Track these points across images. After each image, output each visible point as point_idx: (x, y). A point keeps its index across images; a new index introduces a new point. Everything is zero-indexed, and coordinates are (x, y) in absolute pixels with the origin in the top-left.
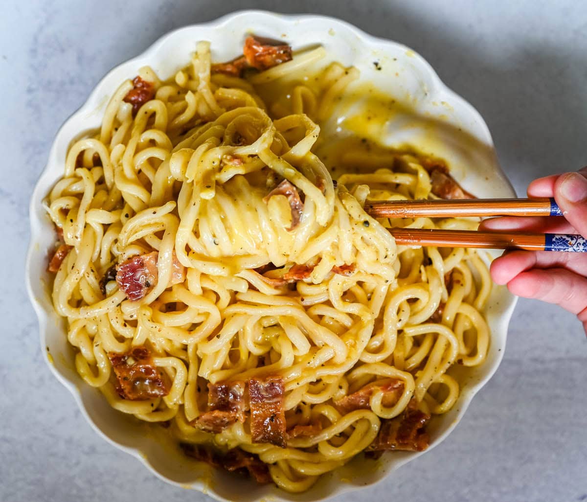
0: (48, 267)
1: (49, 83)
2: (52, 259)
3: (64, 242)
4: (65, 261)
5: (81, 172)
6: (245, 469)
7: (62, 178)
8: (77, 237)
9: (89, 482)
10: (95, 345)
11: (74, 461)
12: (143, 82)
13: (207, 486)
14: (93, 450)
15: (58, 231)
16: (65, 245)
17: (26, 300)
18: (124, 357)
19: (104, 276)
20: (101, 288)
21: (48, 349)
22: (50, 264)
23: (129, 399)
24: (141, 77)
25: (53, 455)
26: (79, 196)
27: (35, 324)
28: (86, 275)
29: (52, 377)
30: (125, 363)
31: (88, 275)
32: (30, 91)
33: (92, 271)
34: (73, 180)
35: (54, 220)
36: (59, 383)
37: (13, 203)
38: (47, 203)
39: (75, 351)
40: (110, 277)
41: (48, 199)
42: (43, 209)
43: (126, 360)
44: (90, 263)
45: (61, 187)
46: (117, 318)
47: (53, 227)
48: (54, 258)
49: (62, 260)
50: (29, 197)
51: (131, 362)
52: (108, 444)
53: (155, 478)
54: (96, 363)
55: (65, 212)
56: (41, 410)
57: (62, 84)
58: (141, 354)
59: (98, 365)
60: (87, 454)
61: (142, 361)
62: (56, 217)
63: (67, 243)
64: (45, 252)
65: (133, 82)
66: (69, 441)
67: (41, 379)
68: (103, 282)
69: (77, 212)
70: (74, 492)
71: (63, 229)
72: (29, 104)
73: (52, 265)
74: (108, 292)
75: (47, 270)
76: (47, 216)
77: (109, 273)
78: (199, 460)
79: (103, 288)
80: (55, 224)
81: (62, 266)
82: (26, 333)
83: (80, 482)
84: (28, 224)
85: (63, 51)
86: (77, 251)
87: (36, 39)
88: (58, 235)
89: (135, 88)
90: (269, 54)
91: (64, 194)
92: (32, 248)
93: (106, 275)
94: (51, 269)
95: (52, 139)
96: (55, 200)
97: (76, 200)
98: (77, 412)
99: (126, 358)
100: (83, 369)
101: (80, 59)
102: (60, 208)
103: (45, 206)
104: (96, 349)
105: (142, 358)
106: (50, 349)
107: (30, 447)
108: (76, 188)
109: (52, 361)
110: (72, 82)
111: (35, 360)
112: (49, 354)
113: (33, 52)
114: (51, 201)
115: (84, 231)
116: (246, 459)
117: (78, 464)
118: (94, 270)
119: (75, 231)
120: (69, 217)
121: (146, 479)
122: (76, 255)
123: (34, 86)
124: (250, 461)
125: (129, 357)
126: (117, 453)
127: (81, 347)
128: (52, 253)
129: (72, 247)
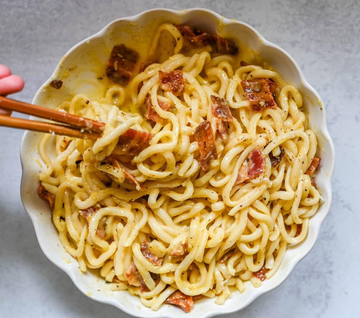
0: (319, 161)
1: (318, 277)
2: (317, 166)
3: (310, 177)
4: (309, 165)
5: (299, 221)
6: (197, 34)
7: (310, 218)
8: (302, 180)
9: (295, 24)
10: (287, 112)
11: (305, 38)
12: (259, 278)
13: (221, 21)
14: (293, 44)
15: (314, 184)
16: (309, 175)
17: (334, 140)
18: (266, 106)
19: (282, 158)
20: (283, 150)
21: (321, 109)
22: (318, 163)
23: (265, 79)
24: (260, 281)
25: (319, 41)
26: (301, 206)
27: (329, 124)
28: (294, 157)
29: (318, 91)
30: (266, 103)
31: (293, 157)
32: (331, 272)
33: (291, 160)
34: (305, 216)
35: (317, 190)
36: (314, 87)
37: (342, 201)
38: (321, 201)
39: (303, 108)
40: (279, 158)
41: (320, 204)
42: (324, 197)
43: (265, 104)
44: (293, 165)
45: (312, 212)
46: (270, 133)
47: (317, 186)
48: (316, 166)
49: (311, 166)
50: (332, 205)
51: (262, 103)
52: (283, 48)
53: (253, 26)
54: (288, 101)
55: (310, 196)
56: (326, 70)
57: (310, 276)
58: (256, 108)
59: (288, 99)
60: (296, 42)
61: (256, 104)
62: (315, 192)
63: (308, 176)
64: (322, 170)
65: (265, 278)
66: (308, 50)
67: (325, 89)
68: (282, 154)
69: (302, 196)
70: (305, 18)
71: (311, 185)
72: (331, 264)
73: (317, 162)
74: (279, 148)
75: (320, 160)
76: (321, 193)
77: (279, 160)
78: (225, 39)
79: (282, 150)
80: (316, 189)
81: (311, 161)
82: (335, 118)
83: (302, 24)
84: (333, 188)
85: (309, 297)
86: (301, 171)
87: (327, 305)
88: (314, 181)
89: (264, 274)
90: (177, 300)
91: (310, 207)
92: (331, 173)
93: (281, 159)
94: (318, 160)
95: (317, 241)
96: (316, 204)
97: (303, 204)
98: (303, 68)
99: (265, 105)
100: (298, 96)
101: (299, 292)
102: (314, 198)
103: (323, 199)
104: (287, 110)
105: (255, 105)
106: (320, 109)
107: (333, 46)
108: (303, 211)
109: (319, 101)
110: (304, 277)
111: (329, 101)
112: (320, 106)
113: (328, 297)
114: (318, 203)
115: (297, 185)
116: (196, 40)
117: (303, 36)
118: (289, 161)
119: (303, 185)
120: (308, 192)
121: (259, 25)
122: (302, 169)
123: (328, 275)
124: (194, 40)
125: (263, 107)
126: (278, 42)
127: (297, 111)
128: (318, 170)
129: (305, 173)
